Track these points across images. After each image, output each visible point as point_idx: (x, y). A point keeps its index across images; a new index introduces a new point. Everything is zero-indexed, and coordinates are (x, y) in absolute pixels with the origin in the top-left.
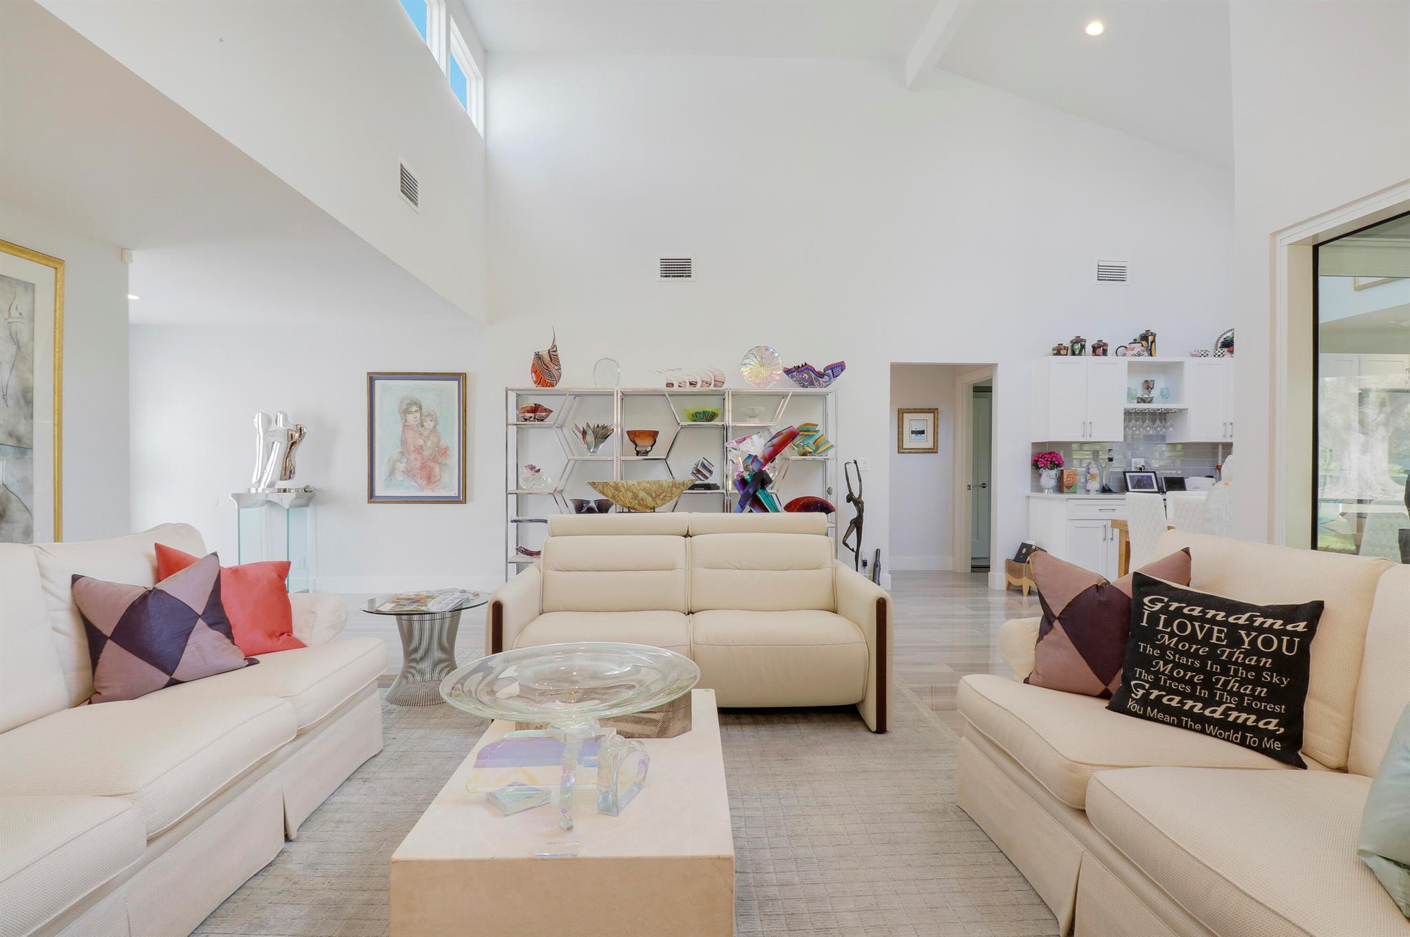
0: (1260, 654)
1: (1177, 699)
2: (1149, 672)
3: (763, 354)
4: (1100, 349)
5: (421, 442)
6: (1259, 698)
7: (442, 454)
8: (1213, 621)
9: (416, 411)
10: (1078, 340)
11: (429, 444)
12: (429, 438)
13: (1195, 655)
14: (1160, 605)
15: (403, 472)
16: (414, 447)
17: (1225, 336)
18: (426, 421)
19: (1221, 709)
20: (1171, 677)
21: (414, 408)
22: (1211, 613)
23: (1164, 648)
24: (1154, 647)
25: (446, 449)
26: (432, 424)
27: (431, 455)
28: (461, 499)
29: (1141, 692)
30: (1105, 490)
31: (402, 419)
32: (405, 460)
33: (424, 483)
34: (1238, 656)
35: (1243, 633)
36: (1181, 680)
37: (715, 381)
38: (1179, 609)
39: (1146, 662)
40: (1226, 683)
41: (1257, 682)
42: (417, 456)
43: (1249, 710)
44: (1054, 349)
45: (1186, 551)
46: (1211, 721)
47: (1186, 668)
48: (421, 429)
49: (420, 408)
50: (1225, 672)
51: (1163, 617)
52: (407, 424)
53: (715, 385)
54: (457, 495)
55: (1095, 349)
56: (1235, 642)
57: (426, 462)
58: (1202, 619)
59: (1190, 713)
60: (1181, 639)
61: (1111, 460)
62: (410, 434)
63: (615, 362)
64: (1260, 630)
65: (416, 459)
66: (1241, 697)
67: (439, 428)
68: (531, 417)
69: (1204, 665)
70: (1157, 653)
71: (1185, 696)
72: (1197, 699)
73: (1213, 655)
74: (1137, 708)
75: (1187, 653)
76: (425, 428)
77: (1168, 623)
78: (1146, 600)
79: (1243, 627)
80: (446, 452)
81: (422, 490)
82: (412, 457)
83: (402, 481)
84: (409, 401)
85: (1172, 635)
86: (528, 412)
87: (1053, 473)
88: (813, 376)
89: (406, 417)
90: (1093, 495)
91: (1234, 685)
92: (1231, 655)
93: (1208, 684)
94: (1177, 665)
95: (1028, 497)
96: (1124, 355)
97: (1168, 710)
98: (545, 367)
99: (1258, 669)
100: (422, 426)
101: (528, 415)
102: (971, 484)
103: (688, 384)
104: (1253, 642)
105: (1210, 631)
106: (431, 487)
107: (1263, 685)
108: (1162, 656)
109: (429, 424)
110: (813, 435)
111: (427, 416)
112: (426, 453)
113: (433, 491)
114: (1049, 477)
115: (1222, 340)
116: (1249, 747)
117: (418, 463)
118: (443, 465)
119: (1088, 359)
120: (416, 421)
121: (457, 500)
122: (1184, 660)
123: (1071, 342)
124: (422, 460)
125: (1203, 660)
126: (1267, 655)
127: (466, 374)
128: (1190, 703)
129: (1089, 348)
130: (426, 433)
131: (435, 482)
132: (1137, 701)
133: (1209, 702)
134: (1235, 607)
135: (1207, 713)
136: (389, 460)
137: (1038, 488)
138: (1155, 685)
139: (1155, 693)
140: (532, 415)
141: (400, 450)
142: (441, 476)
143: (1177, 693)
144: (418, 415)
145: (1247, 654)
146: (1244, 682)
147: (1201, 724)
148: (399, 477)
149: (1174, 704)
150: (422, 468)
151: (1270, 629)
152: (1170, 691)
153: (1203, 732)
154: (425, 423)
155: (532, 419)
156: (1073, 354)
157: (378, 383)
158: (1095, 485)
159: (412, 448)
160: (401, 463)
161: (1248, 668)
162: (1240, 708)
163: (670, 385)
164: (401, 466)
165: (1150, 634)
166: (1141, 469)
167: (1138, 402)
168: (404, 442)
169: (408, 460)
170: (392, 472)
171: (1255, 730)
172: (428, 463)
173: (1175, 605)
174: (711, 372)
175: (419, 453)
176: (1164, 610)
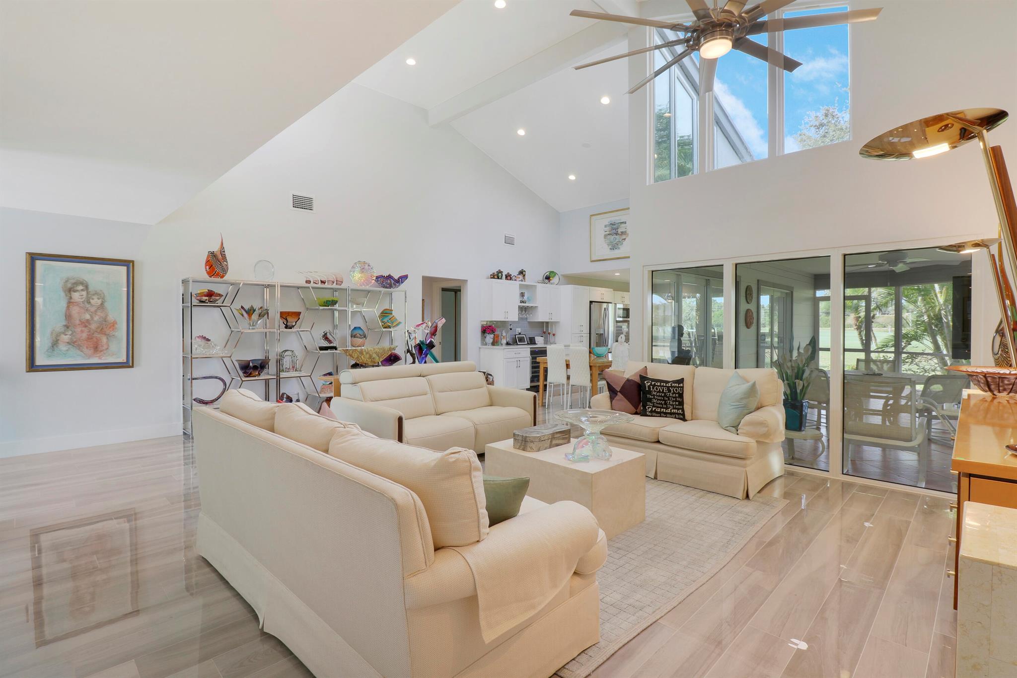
0: (676, 393)
1: (659, 409)
2: (651, 403)
3: (364, 267)
4: (508, 277)
5: (88, 317)
6: (677, 405)
7: (110, 328)
8: (663, 386)
9: (82, 290)
10: (500, 272)
11: (96, 318)
12: (96, 314)
13: (661, 396)
14: (649, 384)
15: (68, 343)
16: (80, 321)
17: (546, 274)
18: (93, 299)
19: (670, 410)
20: (657, 403)
21: (80, 287)
22: (662, 384)
23: (654, 395)
24: (652, 395)
25: (113, 325)
26: (99, 302)
27: (98, 328)
28: (128, 364)
29: (650, 409)
30: (508, 344)
31: (66, 296)
32: (70, 333)
33: (90, 352)
34: (671, 395)
35: (671, 388)
36: (659, 404)
37: (336, 281)
38: (655, 384)
39: (650, 400)
40: (670, 402)
41: (676, 401)
42: (83, 329)
43: (676, 409)
44: (491, 275)
45: (646, 367)
46: (668, 413)
47: (660, 400)
48: (88, 306)
49: (87, 287)
50: (669, 400)
51: (651, 387)
52: (72, 301)
53: (336, 284)
54: (125, 361)
55: (506, 277)
56: (670, 391)
57: (93, 334)
58: (660, 386)
59: (663, 412)
60: (657, 392)
61: (511, 329)
62: (75, 311)
63: (271, 263)
64: (674, 387)
65: (82, 331)
66: (673, 405)
67: (106, 304)
68: (206, 300)
69: (664, 398)
70: (652, 397)
71: (661, 408)
72: (664, 408)
73: (665, 396)
74: (650, 414)
75: (659, 396)
76: (92, 305)
77: (653, 388)
78: (645, 382)
79: (670, 387)
80: (113, 326)
81: (89, 358)
82: (79, 329)
83: (67, 350)
84: (73, 281)
85: (655, 391)
86: (205, 296)
87: (492, 336)
88: (393, 282)
89: (70, 294)
90: (504, 346)
91: (671, 403)
92: (669, 394)
93: (666, 404)
94: (658, 400)
95: (480, 348)
96: (515, 280)
97: (657, 413)
98: (219, 263)
99: (676, 397)
100: (89, 303)
101: (204, 298)
102: (441, 341)
103: (320, 282)
104: (673, 390)
105: (663, 389)
106: (98, 355)
107: (677, 401)
108: (654, 398)
109: (96, 301)
110: (388, 316)
111: (94, 295)
112: (93, 326)
113: (100, 358)
114: (489, 338)
115: (545, 276)
116: (677, 418)
117: (85, 335)
118: (110, 337)
119: (504, 280)
120: (82, 299)
121: (127, 365)
122: (659, 398)
123: (497, 272)
124: (90, 331)
125: (663, 397)
126: (677, 393)
127: (133, 262)
128: (662, 410)
129: (504, 277)
130: (93, 309)
131: (101, 351)
132: (649, 412)
133: (667, 408)
134: (667, 382)
135: (667, 411)
136: (52, 333)
137: (484, 343)
138: (654, 406)
139: (654, 409)
140: (207, 298)
141: (64, 324)
142: (108, 345)
143: (659, 407)
144: (84, 293)
145: (673, 394)
146: (673, 401)
147: (666, 415)
148: (63, 347)
149: (659, 410)
150: (89, 338)
151: (676, 387)
152: (658, 407)
153: (666, 417)
154: (91, 301)
155: (207, 301)
156: (498, 278)
157: (39, 264)
158: (504, 342)
159: (78, 322)
160: (66, 335)
161: (674, 397)
162: (674, 409)
163: (308, 282)
164: (66, 338)
165: (650, 392)
166: (520, 333)
167: (521, 303)
168: (68, 317)
169: (73, 332)
170: (55, 344)
171: (677, 414)
172: (95, 335)
173: (653, 383)
174: (335, 275)
175: (86, 326)
176: (651, 384)
